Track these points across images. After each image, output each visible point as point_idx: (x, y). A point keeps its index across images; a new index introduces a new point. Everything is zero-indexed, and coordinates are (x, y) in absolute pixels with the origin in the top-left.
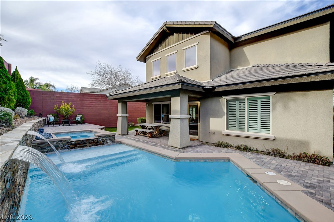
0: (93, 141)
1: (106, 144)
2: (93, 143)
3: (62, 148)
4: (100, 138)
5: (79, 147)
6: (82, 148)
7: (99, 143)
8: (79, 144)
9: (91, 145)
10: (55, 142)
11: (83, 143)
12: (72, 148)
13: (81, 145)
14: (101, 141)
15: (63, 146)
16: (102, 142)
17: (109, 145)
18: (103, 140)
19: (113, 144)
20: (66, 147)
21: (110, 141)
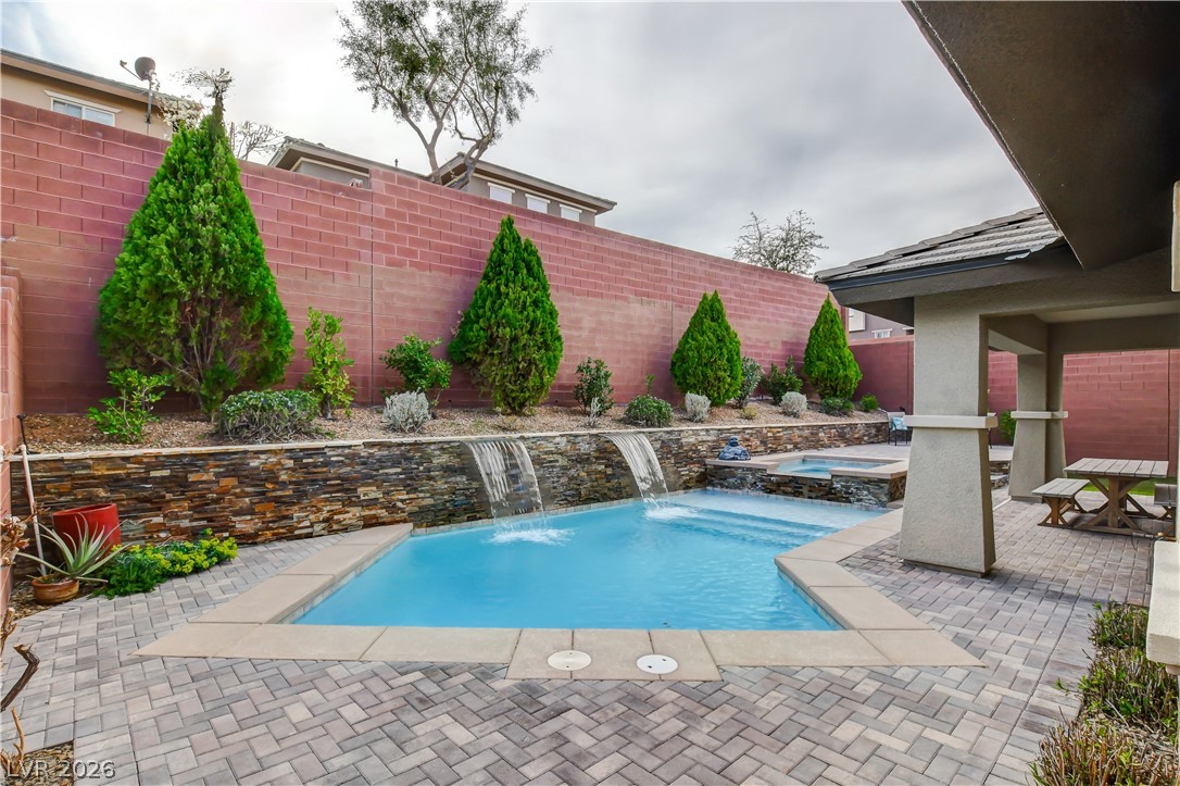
0: (820, 485)
1: (857, 505)
2: (820, 491)
3: (752, 485)
4: (838, 479)
5: (785, 493)
6: (791, 498)
7: (835, 494)
8: (785, 484)
9: (814, 495)
10: (739, 468)
11: (793, 484)
12: (771, 492)
13: (790, 489)
14: (840, 492)
15: (753, 480)
16: (846, 493)
17: (868, 509)
18: (848, 487)
19: (881, 509)
20: (760, 484)
21: (870, 497)
